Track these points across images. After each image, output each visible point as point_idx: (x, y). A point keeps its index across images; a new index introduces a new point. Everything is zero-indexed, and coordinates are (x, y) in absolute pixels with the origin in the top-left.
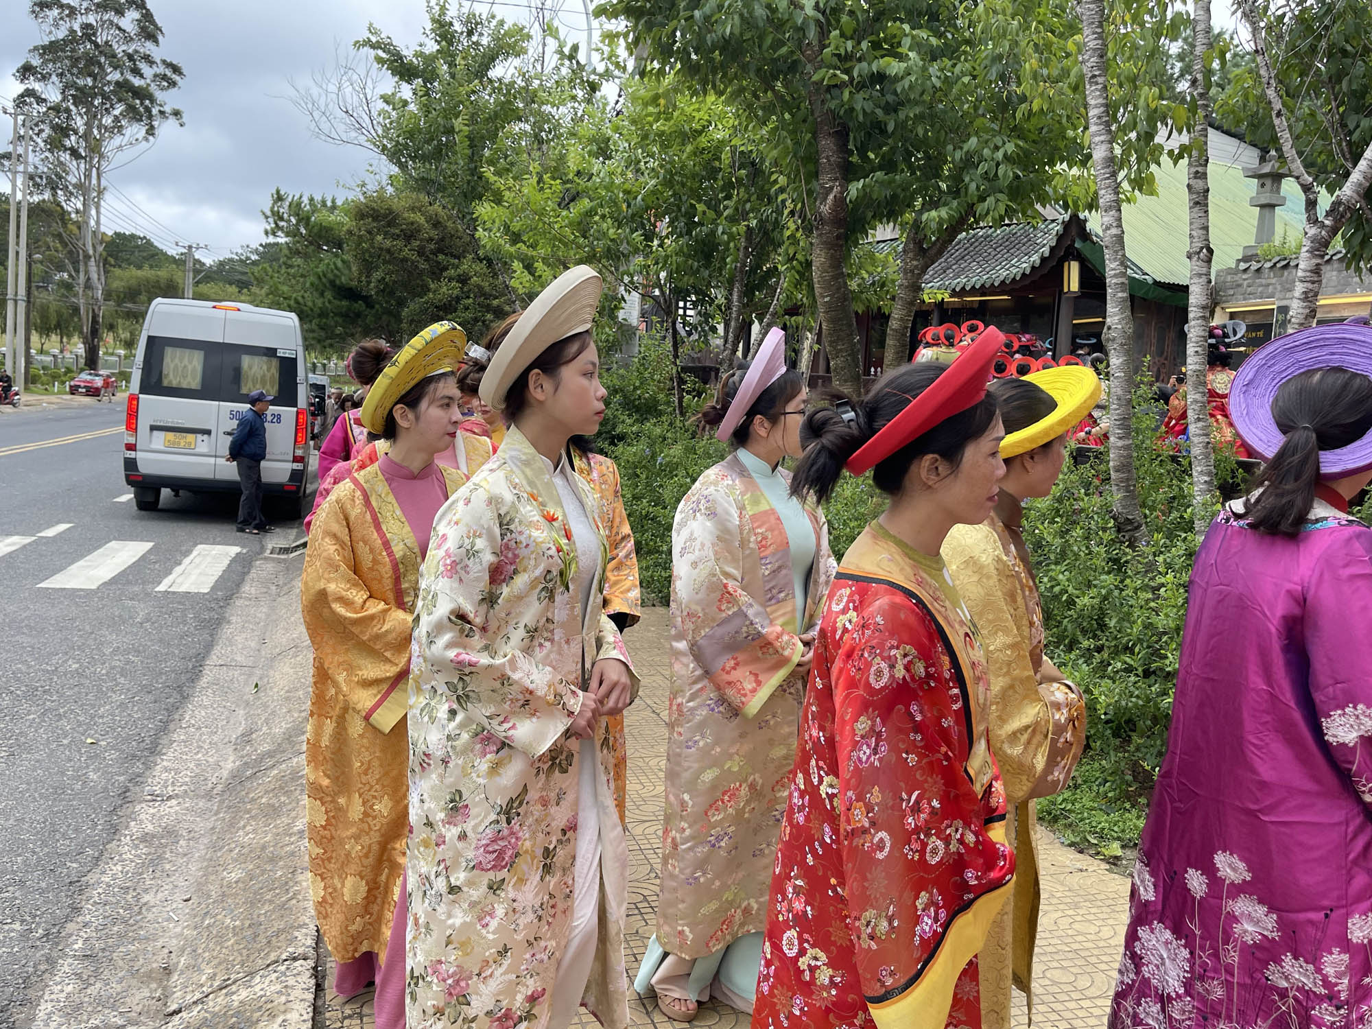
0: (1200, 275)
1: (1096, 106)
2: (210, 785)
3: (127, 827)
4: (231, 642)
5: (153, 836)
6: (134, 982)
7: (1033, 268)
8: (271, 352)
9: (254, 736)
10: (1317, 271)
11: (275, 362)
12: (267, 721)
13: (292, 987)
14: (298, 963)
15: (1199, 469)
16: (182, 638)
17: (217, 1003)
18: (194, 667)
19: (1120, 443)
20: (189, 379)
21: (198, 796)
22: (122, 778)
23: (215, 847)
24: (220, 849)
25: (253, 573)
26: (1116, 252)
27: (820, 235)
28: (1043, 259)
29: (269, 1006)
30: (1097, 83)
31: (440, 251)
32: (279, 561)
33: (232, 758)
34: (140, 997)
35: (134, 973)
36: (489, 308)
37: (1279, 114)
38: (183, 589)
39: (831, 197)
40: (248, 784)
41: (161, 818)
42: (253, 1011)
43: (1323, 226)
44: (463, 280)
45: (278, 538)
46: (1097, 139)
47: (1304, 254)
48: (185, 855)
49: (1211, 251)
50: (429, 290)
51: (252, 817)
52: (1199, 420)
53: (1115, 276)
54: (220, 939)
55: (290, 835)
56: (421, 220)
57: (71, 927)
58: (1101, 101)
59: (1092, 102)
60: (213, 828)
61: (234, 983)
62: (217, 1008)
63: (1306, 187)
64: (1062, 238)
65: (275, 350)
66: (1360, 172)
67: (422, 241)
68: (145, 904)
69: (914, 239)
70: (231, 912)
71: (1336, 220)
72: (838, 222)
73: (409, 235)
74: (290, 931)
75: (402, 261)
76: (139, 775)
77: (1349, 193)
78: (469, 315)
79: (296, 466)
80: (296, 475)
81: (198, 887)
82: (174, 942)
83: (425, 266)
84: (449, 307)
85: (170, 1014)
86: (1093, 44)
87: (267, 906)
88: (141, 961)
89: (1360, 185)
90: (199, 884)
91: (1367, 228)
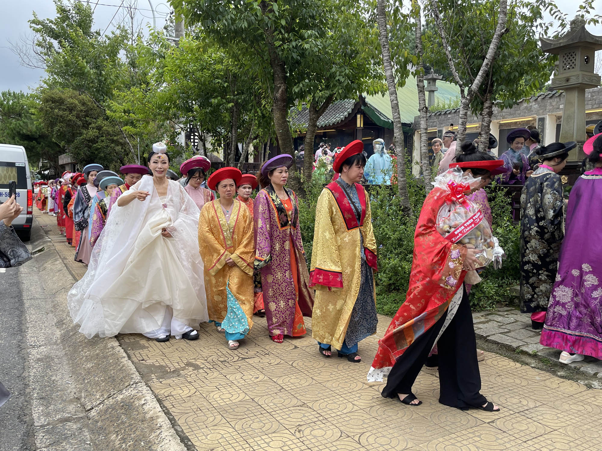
0: (423, 117)
1: (386, 56)
2: (55, 341)
3: (29, 357)
4: (29, 290)
5: (42, 359)
6: (67, 404)
7: (345, 118)
8: (11, 165)
9: (64, 321)
10: (466, 114)
11: (14, 169)
13: (142, 390)
18: (19, 301)
21: (52, 344)
22: (15, 341)
24: (75, 359)
27: (276, 106)
28: (349, 114)
29: (136, 397)
30: (385, 48)
31: (88, 117)
33: (58, 331)
34: (72, 407)
35: (64, 401)
36: (113, 141)
37: (450, 60)
39: (280, 90)
40: (74, 337)
41: (41, 353)
42: (129, 400)
43: (467, 99)
44: (99, 128)
47: (461, 108)
48: (60, 363)
49: (426, 109)
50: (83, 133)
54: (97, 384)
55: (108, 349)
57: (28, 390)
58: (387, 54)
60: (66, 354)
61: (114, 394)
62: (111, 403)
63: (461, 86)
64: (356, 105)
65: (15, 163)
66: (478, 80)
67: (77, 111)
68: (54, 380)
69: (313, 107)
70: (96, 376)
71: (471, 97)
72: (283, 100)
73: (71, 109)
74: (129, 376)
75: (69, 121)
76: (22, 340)
77: (474, 87)
78: (104, 144)
79: (28, 216)
80: (29, 220)
81: (73, 373)
82: (74, 390)
83: (79, 123)
84: (94, 141)
85: (89, 410)
86: (383, 33)
87: (113, 371)
88: (65, 397)
89: (478, 84)
90: (73, 371)
91: (478, 99)
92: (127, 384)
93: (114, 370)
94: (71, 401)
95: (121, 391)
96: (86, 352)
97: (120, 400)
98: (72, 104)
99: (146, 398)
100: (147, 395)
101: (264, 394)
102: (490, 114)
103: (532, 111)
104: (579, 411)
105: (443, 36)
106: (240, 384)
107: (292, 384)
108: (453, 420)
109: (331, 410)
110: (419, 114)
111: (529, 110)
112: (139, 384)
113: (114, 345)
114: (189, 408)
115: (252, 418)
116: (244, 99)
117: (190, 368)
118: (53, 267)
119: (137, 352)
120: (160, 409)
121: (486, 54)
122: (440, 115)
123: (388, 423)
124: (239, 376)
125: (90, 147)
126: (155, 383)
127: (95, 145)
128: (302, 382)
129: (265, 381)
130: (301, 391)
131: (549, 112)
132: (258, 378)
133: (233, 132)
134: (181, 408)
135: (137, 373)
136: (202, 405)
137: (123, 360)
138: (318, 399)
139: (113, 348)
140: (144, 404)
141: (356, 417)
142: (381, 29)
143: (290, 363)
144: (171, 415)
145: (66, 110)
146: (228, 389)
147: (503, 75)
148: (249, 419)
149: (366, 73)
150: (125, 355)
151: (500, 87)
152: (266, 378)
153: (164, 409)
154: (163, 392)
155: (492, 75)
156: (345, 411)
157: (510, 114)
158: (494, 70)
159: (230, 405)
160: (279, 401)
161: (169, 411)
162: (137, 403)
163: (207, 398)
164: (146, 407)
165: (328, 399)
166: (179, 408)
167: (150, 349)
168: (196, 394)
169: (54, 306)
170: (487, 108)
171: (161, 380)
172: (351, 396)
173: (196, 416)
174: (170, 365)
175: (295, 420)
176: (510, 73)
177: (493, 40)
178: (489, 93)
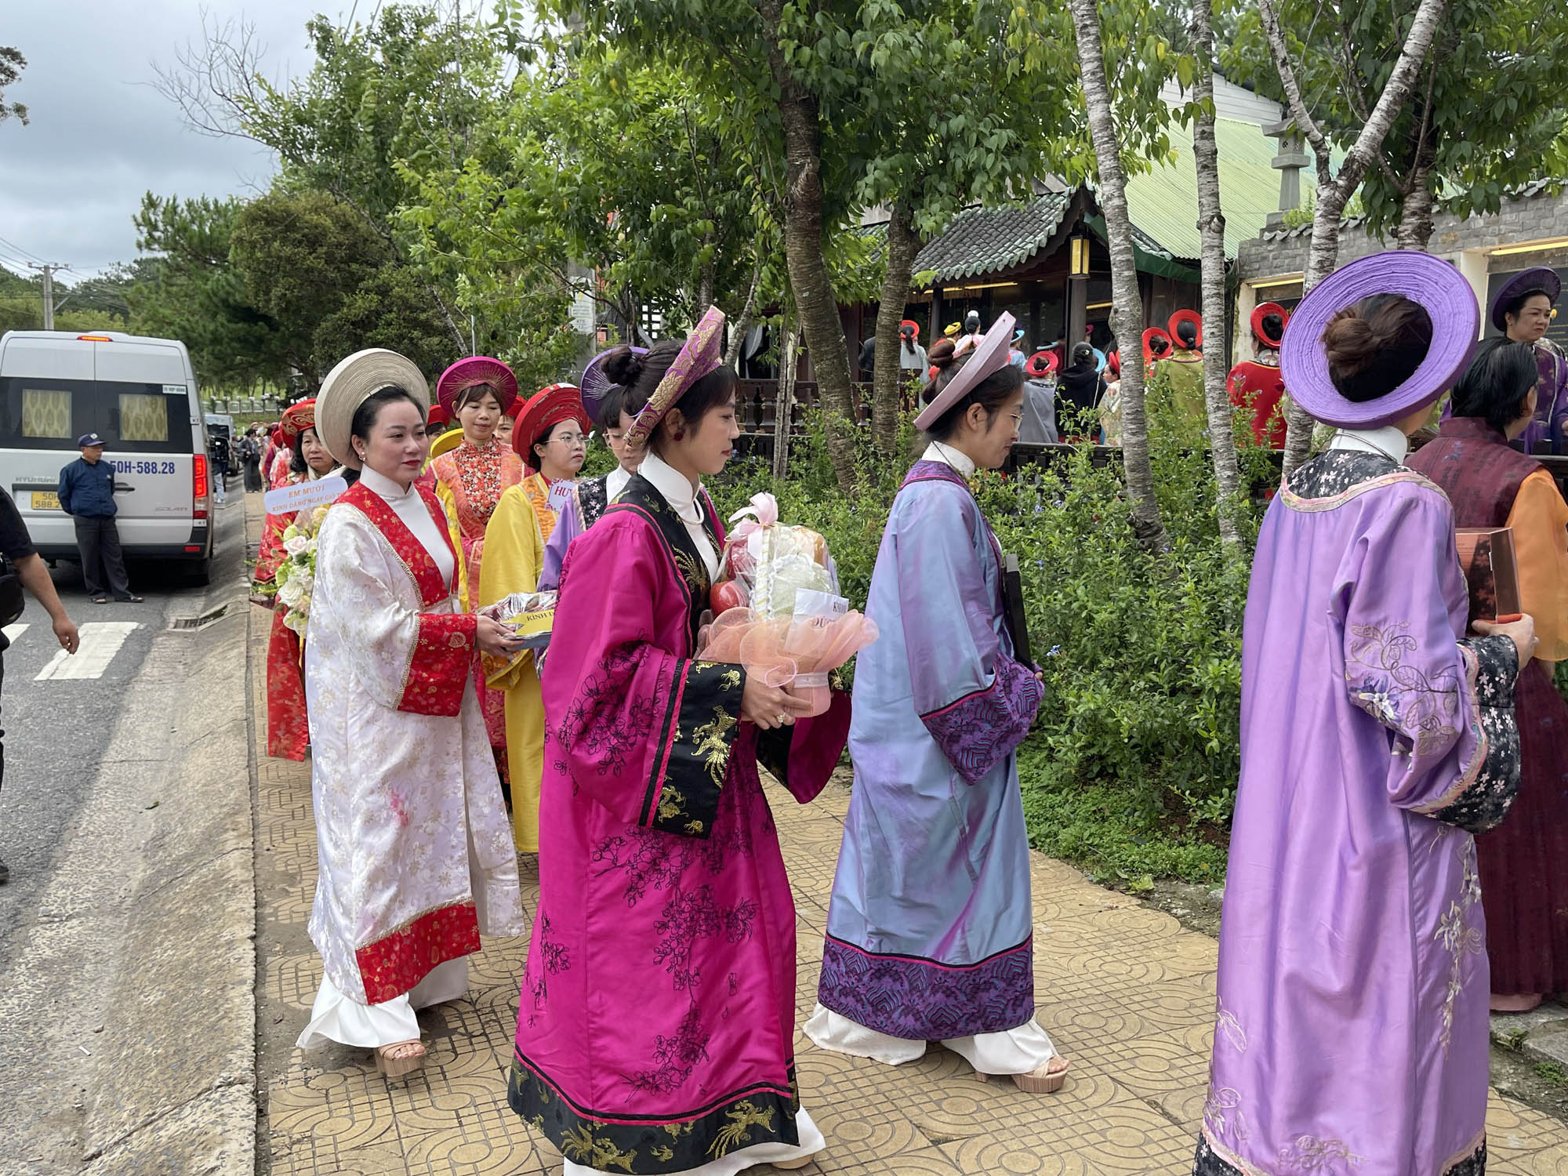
0: (1211, 248)
1: (1089, 61)
2: (118, 899)
3: (21, 955)
4: (132, 733)
5: (53, 962)
6: (43, 1127)
7: (1039, 248)
8: (154, 390)
9: (167, 839)
10: (1331, 237)
11: (161, 401)
12: (181, 821)
13: (230, 1116)
14: (233, 1089)
15: (1221, 463)
16: (71, 733)
17: (141, 1142)
18: (89, 766)
20: (56, 426)
21: (102, 913)
22: (10, 900)
23: (127, 969)
24: (134, 971)
25: (155, 652)
26: (1119, 225)
27: (793, 221)
28: (1050, 239)
29: (203, 1138)
30: (1089, 34)
31: (356, 261)
32: (186, 636)
33: (141, 867)
34: (51, 1143)
35: (42, 1117)
37: (1284, 63)
38: (69, 676)
39: (803, 175)
40: (163, 894)
41: (61, 940)
42: (184, 1147)
43: (1336, 187)
44: (384, 291)
45: (183, 608)
46: (1092, 98)
47: (1317, 219)
48: (93, 980)
49: (1222, 220)
50: (343, 304)
51: (169, 932)
53: (1120, 252)
54: (141, 1070)
55: (217, 948)
56: (329, 222)
58: (1094, 54)
59: (1085, 56)
60: (125, 947)
61: (160, 1117)
62: (142, 1148)
63: (1316, 146)
64: (1067, 213)
65: (160, 386)
66: (1373, 125)
67: (329, 246)
68: (50, 1039)
69: (899, 221)
70: (153, 1039)
71: (1349, 179)
73: (313, 241)
74: (222, 1054)
75: (307, 271)
76: (31, 894)
77: (1362, 148)
78: (392, 332)
79: (198, 523)
80: (199, 534)
81: (110, 1017)
82: (86, 1079)
83: (335, 276)
84: (367, 325)
85: (88, 1160)
87: (194, 1029)
88: (50, 1103)
89: (1374, 139)
90: (112, 1012)
91: (1387, 187)
92: (204, 1084)
93: (198, 1023)
94: (59, 1120)
95: (180, 1106)
96: (166, 952)
97: (164, 1140)
98: (316, 227)
99: (226, 1147)
100: (237, 1135)
102: (1424, 233)
110: (1196, 235)
112: (236, 1088)
113: (240, 934)
118: (219, 667)
119: (289, 964)
126: (289, 1084)
127: (369, 334)
135: (249, 1046)
137: (235, 992)
139: (231, 944)
140: (213, 1170)
147: (1472, 106)
150: (249, 973)
154: (293, 1121)
155: (1433, 110)
157: (1524, 229)
162: (196, 1163)
163: (410, 1158)
170: (1414, 214)
171: (310, 1073)
176: (1491, 102)
178: (1420, 165)
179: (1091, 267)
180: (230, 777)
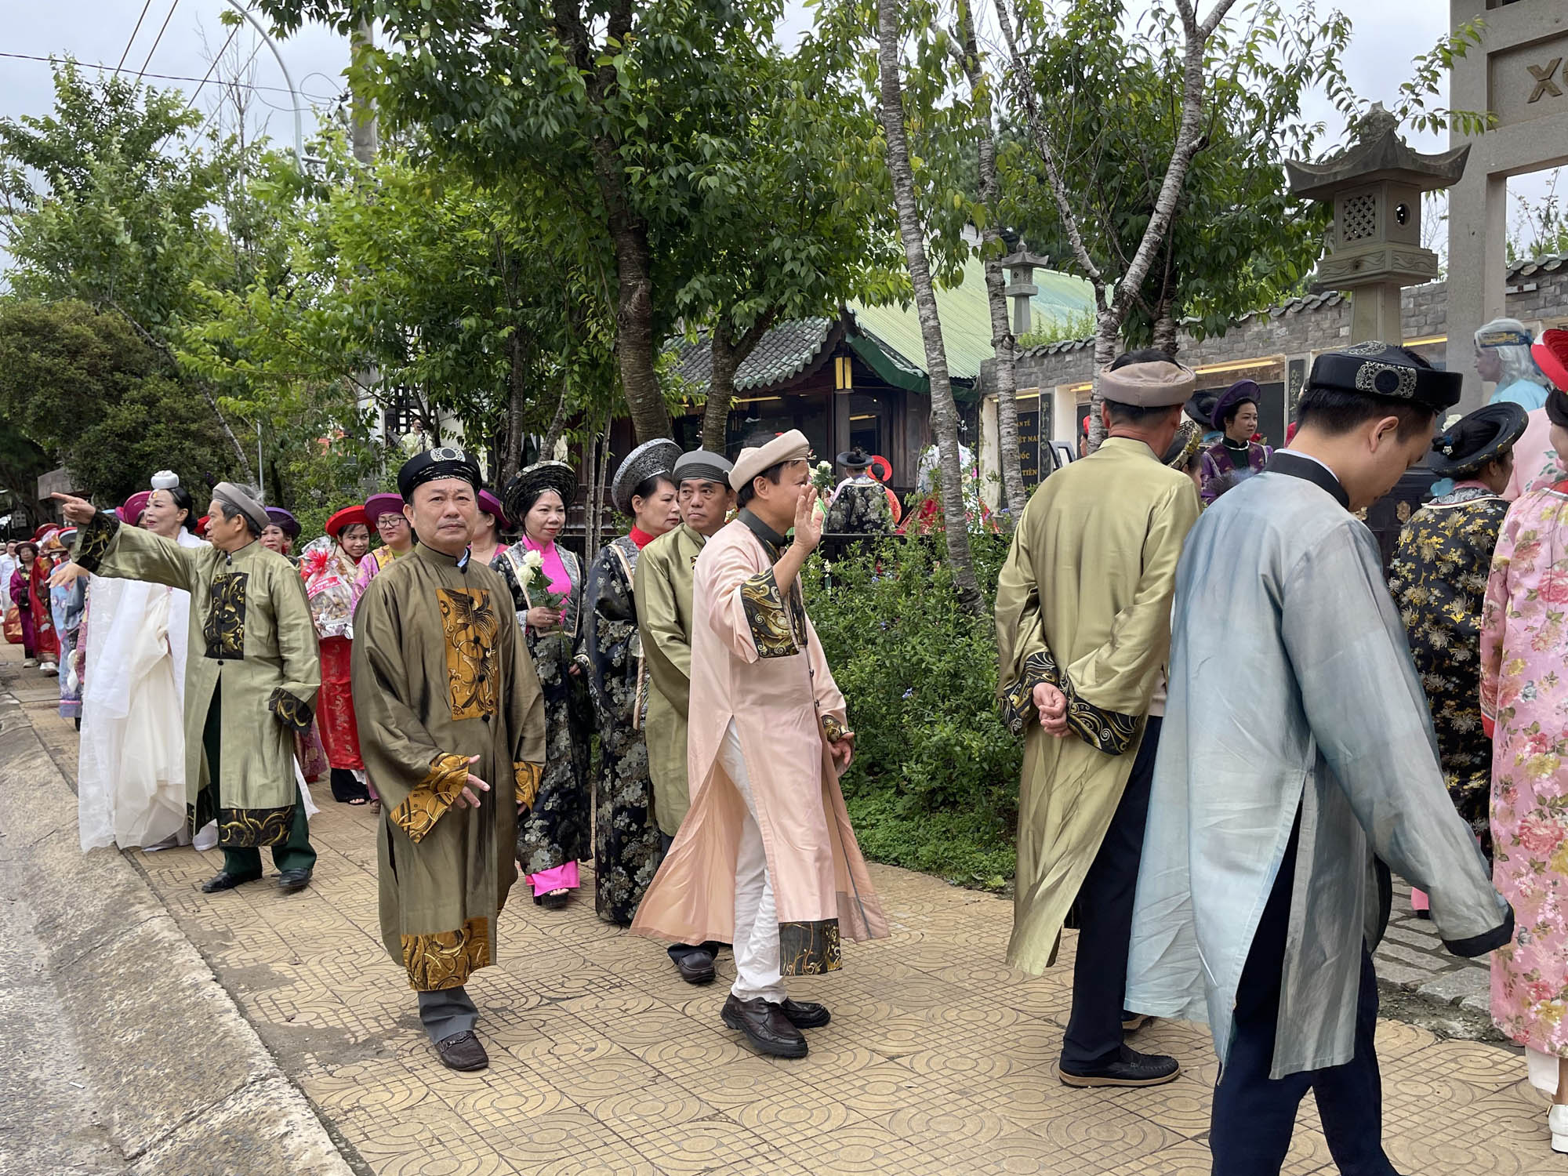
0: (1004, 362)
1: (905, 207)
2: (34, 973)
6: (72, 1142)
7: (806, 365)
9: (60, 920)
10: (1110, 352)
12: (69, 904)
13: (280, 1098)
14: (269, 1082)
19: (955, 519)
21: (26, 984)
24: (93, 1022)
26: (935, 342)
27: (627, 335)
28: (815, 356)
29: (262, 1116)
30: (904, 186)
33: (42, 946)
34: (86, 1152)
35: (66, 1135)
36: (186, 434)
37: (1068, 216)
39: (636, 295)
40: (87, 963)
42: (246, 1124)
43: (1112, 313)
44: (151, 401)
47: (1098, 338)
48: (50, 1034)
49: (1011, 339)
50: (105, 415)
51: (116, 987)
52: (1017, 495)
55: (182, 991)
56: (90, 333)
58: (909, 202)
59: (902, 203)
60: (66, 1008)
61: (202, 1112)
62: (195, 1136)
63: (1095, 281)
64: (831, 333)
66: (1138, 265)
67: (91, 358)
68: (36, 1079)
69: (723, 337)
70: (152, 1065)
71: (1121, 308)
72: (644, 321)
74: (243, 1060)
75: (68, 381)
77: (1130, 284)
78: (161, 443)
81: (89, 1059)
82: (92, 1105)
83: (98, 387)
84: (133, 434)
85: (134, 1157)
86: (897, 149)
87: (197, 1050)
88: (67, 1125)
89: (1138, 276)
90: (86, 1055)
91: (1140, 314)
92: (236, 1083)
93: (199, 1045)
94: (85, 1136)
95: (221, 1101)
96: (122, 1002)
97: (218, 1126)
98: (77, 337)
99: (291, 1118)
100: (293, 1109)
101: (612, 1092)
103: (1274, 344)
104: (1419, 1098)
105: (1048, 155)
106: (545, 1069)
107: (685, 1060)
108: (1104, 1136)
109: (789, 1124)
110: (992, 353)
111: (1266, 342)
112: (271, 1080)
113: (201, 979)
114: (411, 1139)
115: (581, 1157)
116: (543, 318)
117: (410, 1031)
118: (26, 776)
119: (263, 996)
120: (331, 1147)
121: (1156, 198)
122: (1045, 355)
123: (938, 1153)
124: (542, 1045)
125: (124, 452)
126: (315, 1077)
127: (136, 446)
128: (713, 1055)
129: (616, 1056)
130: (708, 1080)
131: (1314, 345)
132: (593, 1050)
133: (514, 405)
134: (387, 1140)
135: (264, 1053)
136: (445, 1130)
137: (224, 1019)
138: (756, 1097)
139: (196, 986)
140: (286, 1134)
141: (855, 1141)
142: (891, 137)
143: (679, 1007)
144: (362, 1161)
145: (60, 353)
146: (515, 1084)
147: (1201, 252)
148: (572, 1160)
149: (854, 248)
150: (229, 1004)
151: (1193, 284)
152: (615, 1049)
153: (342, 1145)
154: (336, 1099)
155: (1173, 254)
156: (826, 1127)
157: (1221, 352)
158: (1177, 241)
159: (520, 1125)
160: (653, 1109)
161: (354, 1149)
162: (266, 1132)
163: (458, 1110)
164: (292, 1143)
165: (782, 1098)
166: (381, 1140)
167: (298, 985)
168: (429, 1099)
169: (31, 881)
170: (1162, 336)
171: (330, 1068)
172: (842, 1087)
173: (428, 1159)
174: (355, 1026)
175: (695, 1156)
176: (1215, 249)
177: (1171, 167)
178: (1166, 297)
179: (853, 383)
180: (107, 862)
